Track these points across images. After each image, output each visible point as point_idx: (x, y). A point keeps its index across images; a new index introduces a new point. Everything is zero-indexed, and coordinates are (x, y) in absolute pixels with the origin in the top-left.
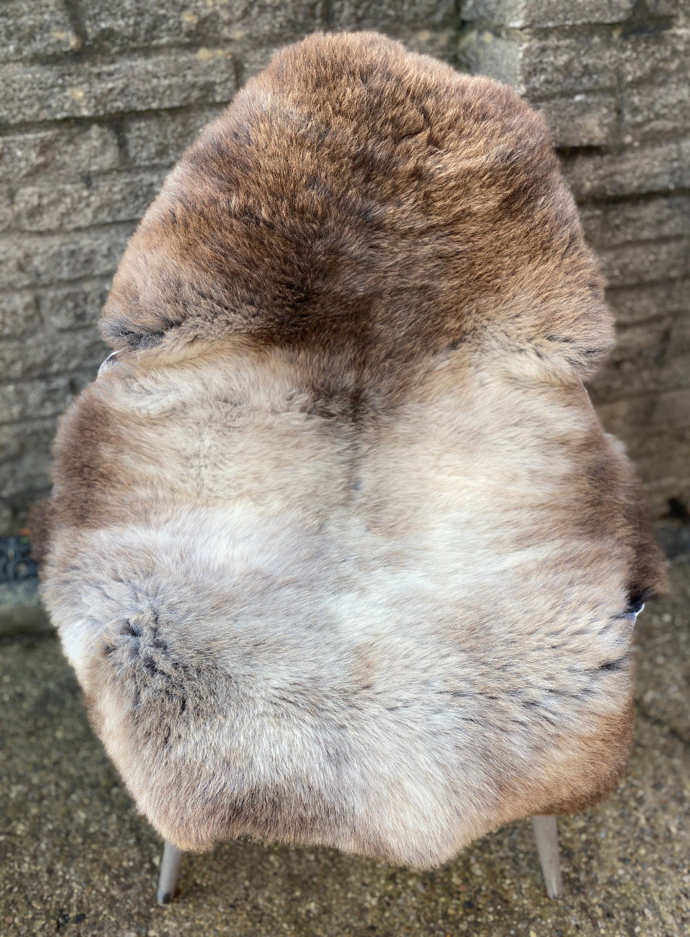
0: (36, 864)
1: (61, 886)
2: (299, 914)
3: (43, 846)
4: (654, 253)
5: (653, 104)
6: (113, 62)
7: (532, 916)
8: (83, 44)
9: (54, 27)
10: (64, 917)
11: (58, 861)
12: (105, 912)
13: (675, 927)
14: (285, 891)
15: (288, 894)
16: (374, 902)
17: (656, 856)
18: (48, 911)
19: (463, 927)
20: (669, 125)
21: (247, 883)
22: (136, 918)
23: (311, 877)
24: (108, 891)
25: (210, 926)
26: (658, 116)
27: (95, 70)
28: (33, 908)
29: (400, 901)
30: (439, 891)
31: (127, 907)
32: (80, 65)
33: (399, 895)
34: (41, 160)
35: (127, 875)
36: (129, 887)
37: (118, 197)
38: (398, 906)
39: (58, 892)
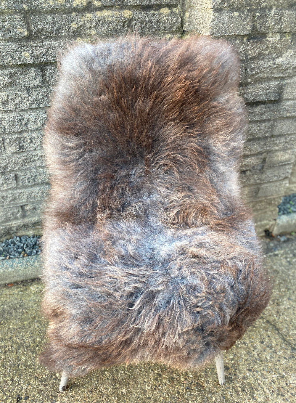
0: (6, 378)
1: (17, 386)
2: (119, 394)
3: (8, 371)
4: (259, 126)
5: (259, 67)
6: (42, 42)
7: (213, 392)
8: (30, 34)
9: (18, 27)
10: (19, 398)
11: (15, 376)
12: (37, 395)
13: (270, 394)
14: (112, 385)
15: (113, 386)
16: (149, 388)
17: (262, 368)
18: (13, 395)
19: (186, 396)
20: (266, 75)
21: (96, 383)
22: (50, 397)
23: (123, 380)
24: (38, 387)
25: (82, 399)
26: (261, 72)
27: (34, 45)
28: (6, 394)
29: (160, 388)
30: (175, 383)
31: (47, 393)
32: (28, 43)
33: (159, 386)
34: (10, 81)
35: (45, 381)
36: (47, 385)
37: (41, 97)
38: (159, 389)
39: (16, 388)
